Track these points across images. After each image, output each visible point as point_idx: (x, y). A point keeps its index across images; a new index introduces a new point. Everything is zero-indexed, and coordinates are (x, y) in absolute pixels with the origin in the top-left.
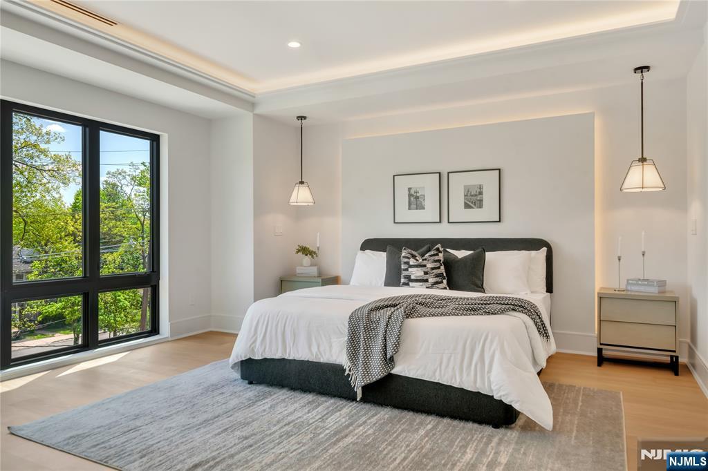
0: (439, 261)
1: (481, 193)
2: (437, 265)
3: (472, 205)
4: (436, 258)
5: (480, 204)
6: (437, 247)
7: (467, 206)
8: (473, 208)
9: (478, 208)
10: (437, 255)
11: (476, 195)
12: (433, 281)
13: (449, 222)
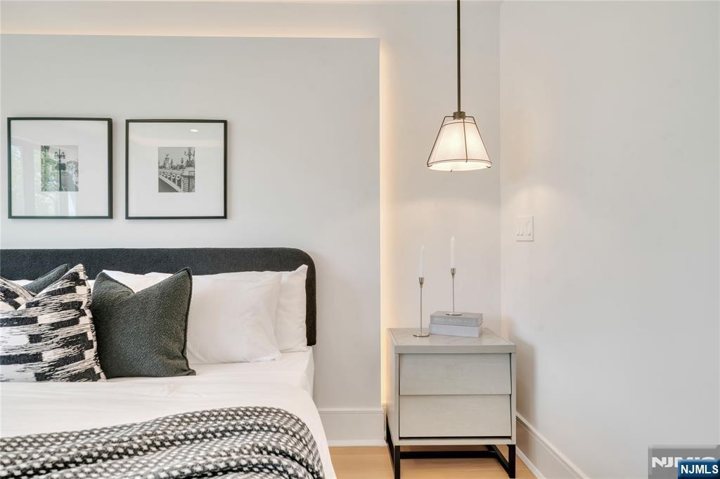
0: (76, 305)
1: (190, 164)
2: (70, 314)
3: (175, 186)
4: (67, 298)
5: (188, 183)
6: (72, 270)
7: (164, 187)
8: (174, 190)
9: (184, 191)
10: (71, 290)
11: (181, 167)
12: (57, 357)
13: (127, 217)
